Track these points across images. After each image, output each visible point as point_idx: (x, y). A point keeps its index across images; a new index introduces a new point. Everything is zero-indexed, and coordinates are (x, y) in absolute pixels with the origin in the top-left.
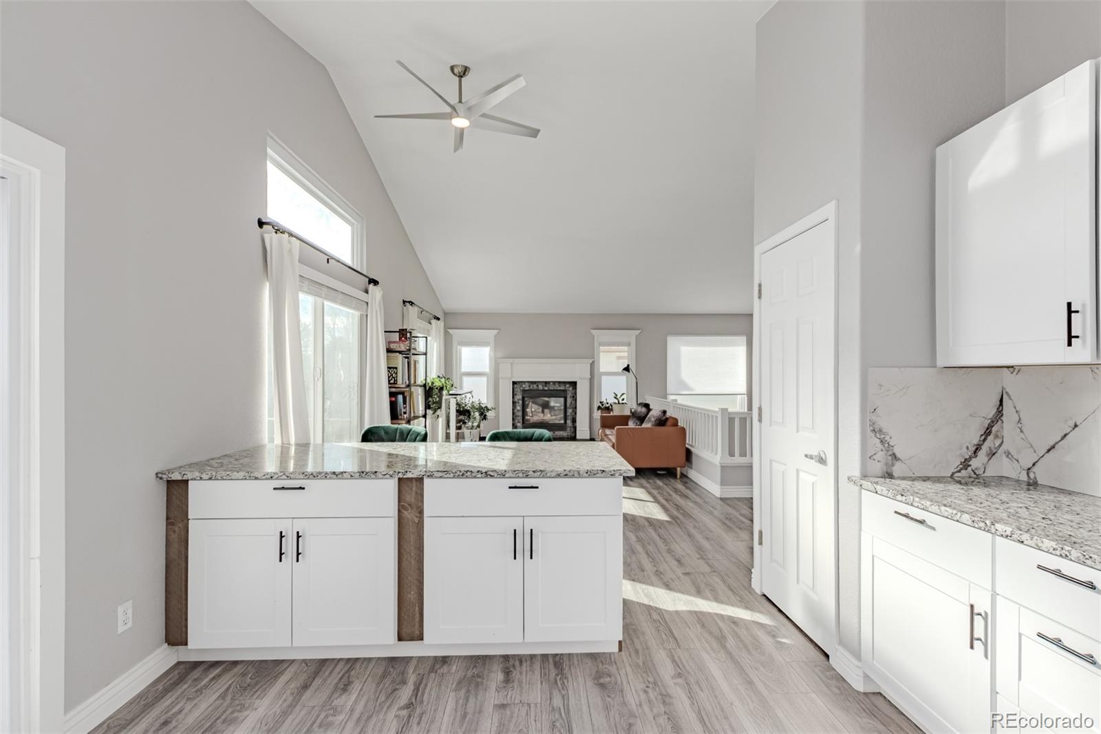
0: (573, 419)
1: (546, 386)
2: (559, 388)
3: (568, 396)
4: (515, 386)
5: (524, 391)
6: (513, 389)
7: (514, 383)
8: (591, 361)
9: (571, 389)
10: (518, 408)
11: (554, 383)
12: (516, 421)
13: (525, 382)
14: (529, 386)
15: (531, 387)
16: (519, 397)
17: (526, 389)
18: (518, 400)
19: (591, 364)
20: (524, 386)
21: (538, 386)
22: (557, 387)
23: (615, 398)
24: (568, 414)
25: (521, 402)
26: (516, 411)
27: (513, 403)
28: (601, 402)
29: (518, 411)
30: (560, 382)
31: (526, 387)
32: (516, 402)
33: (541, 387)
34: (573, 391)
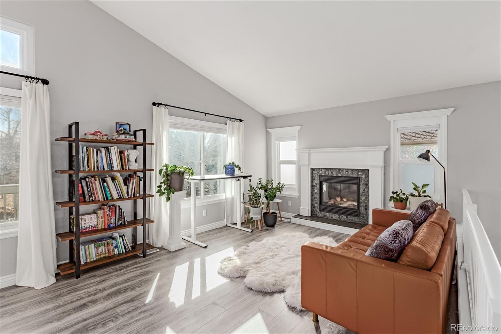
0: (366, 206)
1: (339, 173)
2: (352, 176)
3: (361, 183)
4: (314, 172)
5: (321, 176)
6: (312, 174)
7: (313, 169)
8: (384, 148)
9: (363, 177)
10: (316, 191)
11: (347, 170)
12: (315, 202)
13: (321, 169)
14: (325, 173)
15: (327, 173)
16: (317, 181)
17: (322, 175)
18: (316, 184)
19: (385, 152)
20: (320, 172)
21: (332, 173)
22: (350, 174)
23: (415, 189)
24: (361, 201)
25: (318, 186)
26: (314, 193)
27: (312, 186)
28: (393, 193)
29: (316, 193)
30: (352, 170)
31: (322, 173)
32: (314, 186)
33: (335, 174)
34: (366, 180)
